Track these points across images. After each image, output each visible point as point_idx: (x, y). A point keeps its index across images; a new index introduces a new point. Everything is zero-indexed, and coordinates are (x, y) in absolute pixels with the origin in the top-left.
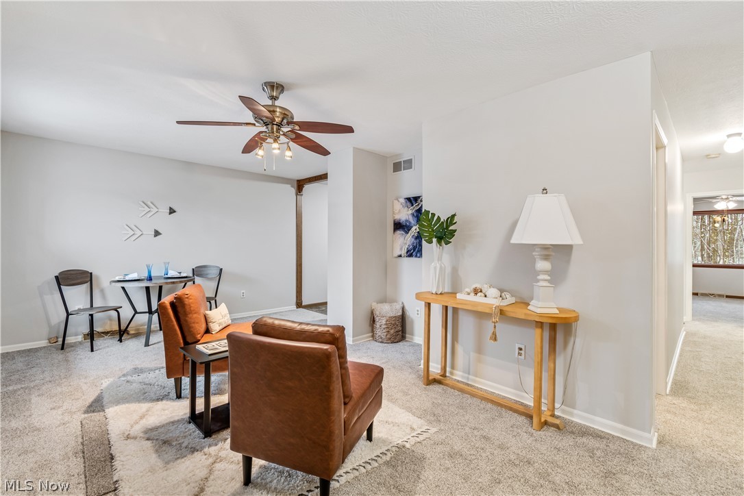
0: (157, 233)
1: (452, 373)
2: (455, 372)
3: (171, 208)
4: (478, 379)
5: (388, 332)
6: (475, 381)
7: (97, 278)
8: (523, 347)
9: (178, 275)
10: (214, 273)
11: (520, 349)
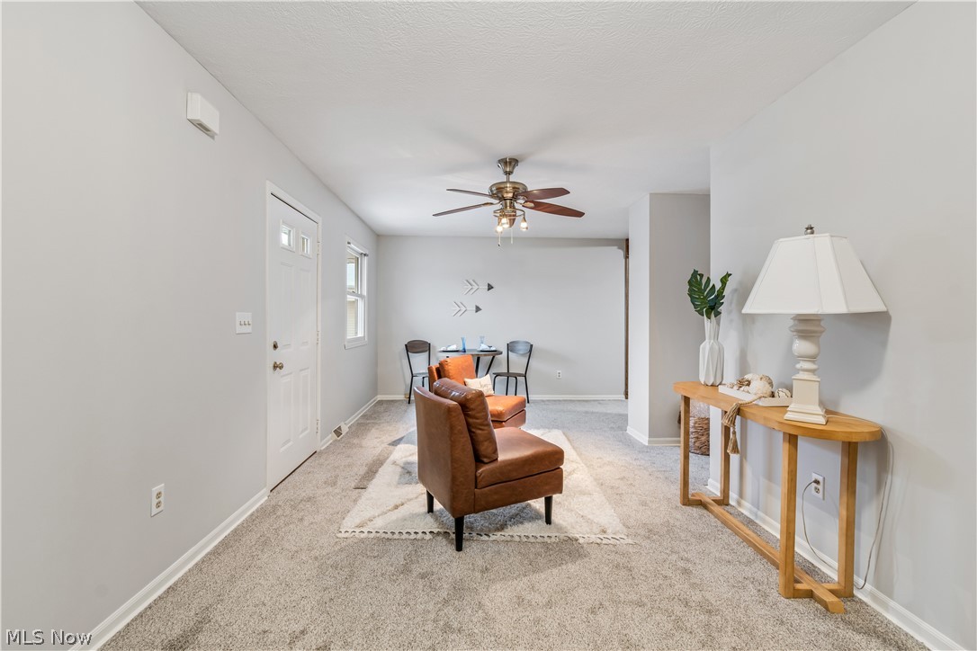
0: (478, 309)
1: (739, 504)
2: (743, 502)
3: (489, 285)
4: (767, 518)
5: (697, 438)
6: (764, 521)
7: (434, 347)
8: (820, 479)
9: (488, 349)
10: (523, 349)
11: (817, 482)
